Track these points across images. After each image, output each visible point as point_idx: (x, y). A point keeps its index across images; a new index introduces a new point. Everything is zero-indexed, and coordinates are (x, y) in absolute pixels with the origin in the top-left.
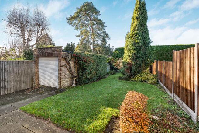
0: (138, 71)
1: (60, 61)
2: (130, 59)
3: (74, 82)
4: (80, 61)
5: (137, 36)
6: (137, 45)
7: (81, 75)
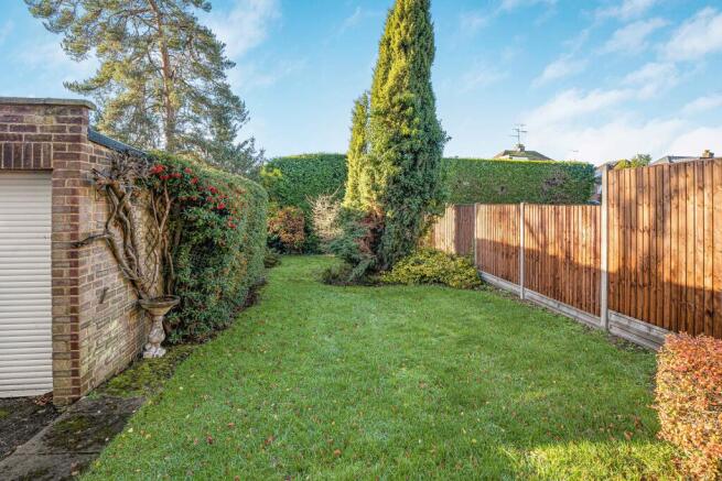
0: (403, 246)
1: (75, 201)
2: (379, 198)
3: (157, 334)
4: (191, 202)
5: (409, 110)
6: (406, 145)
7: (192, 282)
